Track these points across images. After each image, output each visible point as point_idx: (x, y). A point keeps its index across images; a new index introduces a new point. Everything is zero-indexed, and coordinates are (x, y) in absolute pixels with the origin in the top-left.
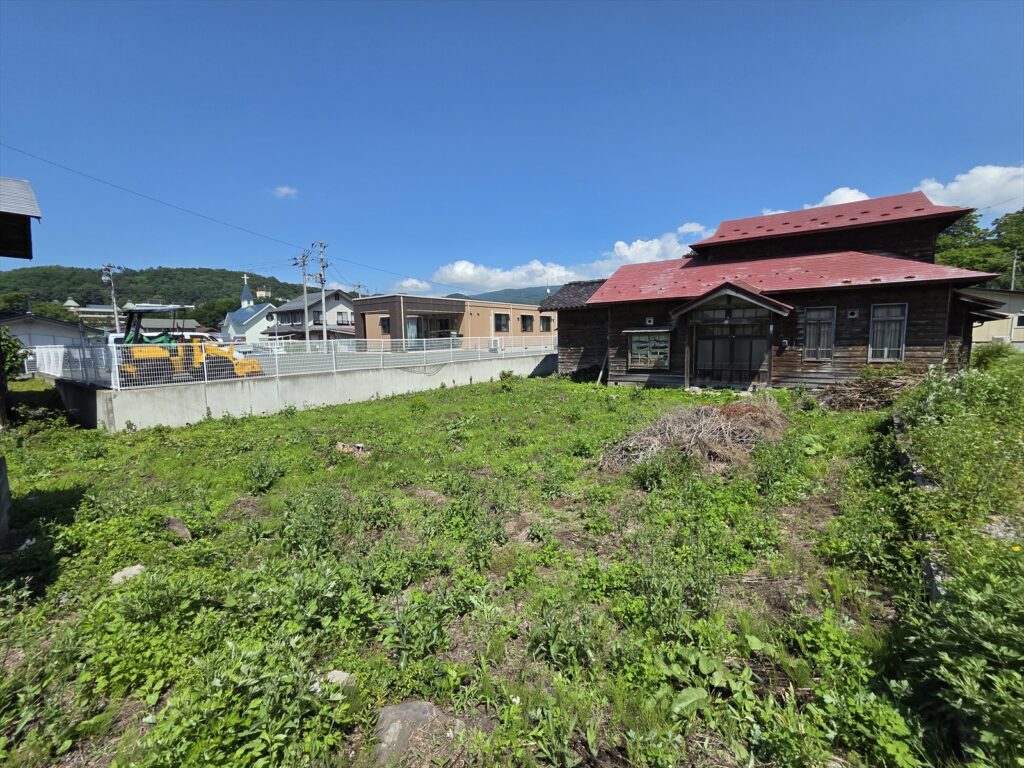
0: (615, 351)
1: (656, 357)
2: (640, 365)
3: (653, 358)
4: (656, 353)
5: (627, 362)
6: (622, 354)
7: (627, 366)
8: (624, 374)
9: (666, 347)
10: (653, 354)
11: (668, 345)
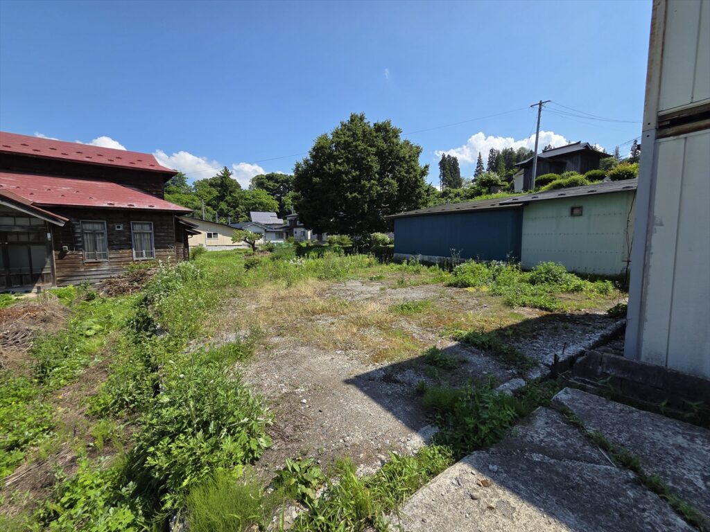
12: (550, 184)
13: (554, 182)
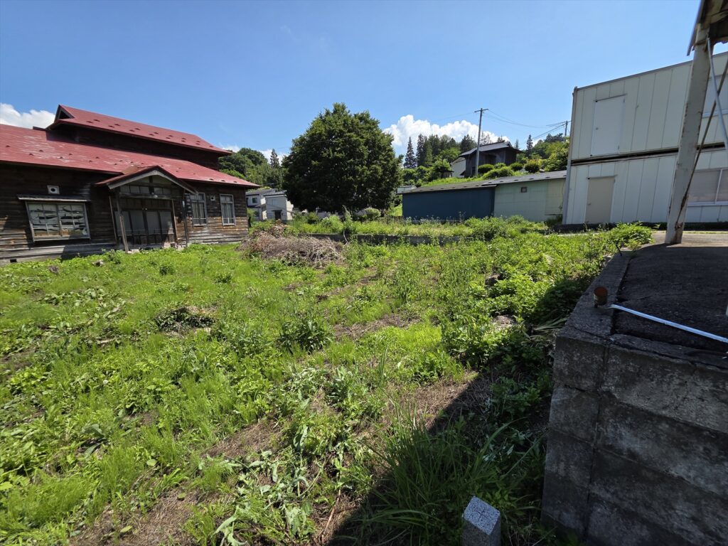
0: (3, 222)
2: (49, 236)
3: (66, 229)
4: (71, 224)
5: (29, 234)
7: (29, 239)
8: (25, 248)
9: (82, 217)
10: (65, 224)
11: (84, 215)
12: (488, 173)
13: (492, 171)
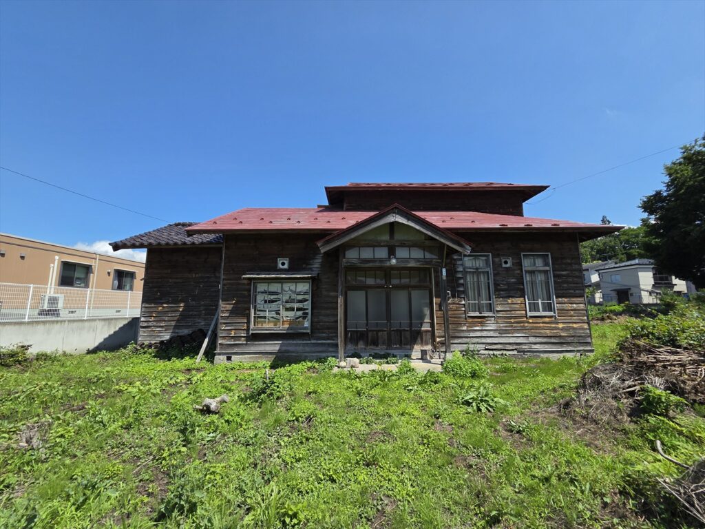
0: (229, 307)
1: (291, 314)
2: (268, 327)
3: (287, 315)
4: (292, 309)
5: (248, 323)
6: (241, 311)
7: (248, 329)
8: (243, 341)
9: (305, 300)
10: (287, 310)
11: (309, 297)
